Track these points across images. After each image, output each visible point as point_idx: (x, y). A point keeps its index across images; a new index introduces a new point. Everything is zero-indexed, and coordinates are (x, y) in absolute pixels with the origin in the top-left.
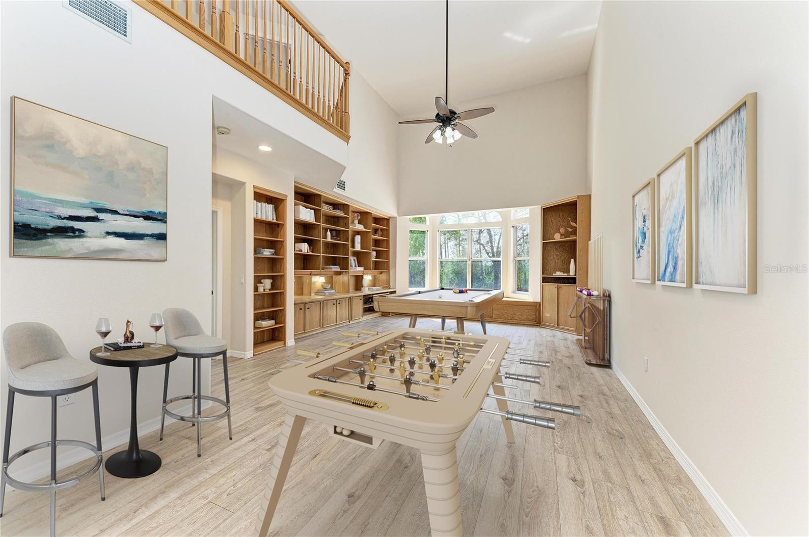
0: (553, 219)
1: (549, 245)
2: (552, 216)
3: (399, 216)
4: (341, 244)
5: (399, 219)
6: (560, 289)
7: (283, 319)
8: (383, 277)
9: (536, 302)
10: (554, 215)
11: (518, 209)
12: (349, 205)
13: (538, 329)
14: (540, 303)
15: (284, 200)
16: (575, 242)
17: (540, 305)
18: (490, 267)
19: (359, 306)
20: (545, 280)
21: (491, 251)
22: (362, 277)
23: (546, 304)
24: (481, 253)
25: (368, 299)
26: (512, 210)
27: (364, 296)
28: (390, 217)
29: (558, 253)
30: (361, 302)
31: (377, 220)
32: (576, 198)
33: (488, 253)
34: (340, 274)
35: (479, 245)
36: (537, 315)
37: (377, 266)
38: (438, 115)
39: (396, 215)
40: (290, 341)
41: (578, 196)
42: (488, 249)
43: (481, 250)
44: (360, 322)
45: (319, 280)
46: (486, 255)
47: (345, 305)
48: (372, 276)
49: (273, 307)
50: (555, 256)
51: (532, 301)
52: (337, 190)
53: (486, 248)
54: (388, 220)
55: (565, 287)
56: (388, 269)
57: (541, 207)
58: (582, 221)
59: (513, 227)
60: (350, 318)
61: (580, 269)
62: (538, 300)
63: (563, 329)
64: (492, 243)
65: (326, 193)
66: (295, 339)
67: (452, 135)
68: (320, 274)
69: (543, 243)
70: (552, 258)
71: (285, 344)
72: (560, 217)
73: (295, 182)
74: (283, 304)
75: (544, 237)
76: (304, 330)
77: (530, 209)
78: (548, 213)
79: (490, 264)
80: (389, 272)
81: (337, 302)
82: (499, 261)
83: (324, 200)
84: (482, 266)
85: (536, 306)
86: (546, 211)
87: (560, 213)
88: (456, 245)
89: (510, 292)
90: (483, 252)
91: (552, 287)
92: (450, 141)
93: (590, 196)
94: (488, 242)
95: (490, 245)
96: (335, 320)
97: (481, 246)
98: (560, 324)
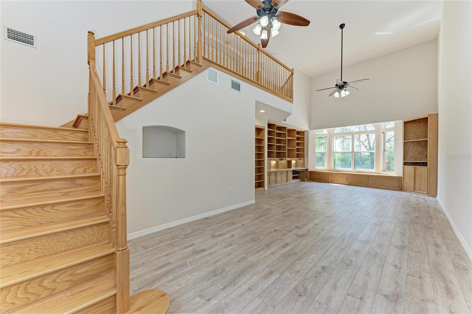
0: (411, 127)
1: (408, 143)
2: (411, 126)
3: (310, 130)
4: (282, 146)
5: (310, 131)
6: (416, 169)
7: (263, 178)
8: (301, 161)
9: (400, 177)
10: (412, 125)
11: (387, 123)
12: (286, 127)
13: (400, 192)
14: (402, 177)
15: (264, 129)
16: (427, 141)
17: (402, 179)
18: (368, 156)
19: (291, 175)
20: (405, 164)
21: (368, 145)
22: (291, 161)
23: (406, 178)
24: (360, 147)
25: (294, 172)
26: (383, 124)
27: (293, 170)
28: (305, 131)
29: (415, 148)
30: (292, 173)
31: (298, 133)
32: (427, 116)
33: (366, 147)
34: (282, 160)
35: (359, 142)
36: (400, 184)
37: (298, 156)
38: (337, 85)
39: (308, 130)
40: (266, 188)
41: (428, 115)
42: (366, 144)
43: (360, 145)
44: (291, 183)
45: (273, 162)
46: (365, 148)
47: (285, 174)
48: (295, 161)
49: (259, 173)
50: (413, 150)
51: (396, 176)
52: (283, 122)
53: (365, 144)
54: (304, 132)
55: (420, 168)
56: (304, 157)
57: (403, 121)
58: (431, 129)
59: (383, 133)
60: (287, 181)
61: (431, 157)
62: (401, 175)
63: (418, 192)
64: (369, 140)
65: (277, 123)
66: (268, 187)
67: (344, 93)
68: (274, 160)
69: (404, 142)
70: (411, 151)
71: (264, 188)
72: (417, 126)
73: (268, 121)
74: (263, 172)
75: (405, 139)
76: (270, 184)
77: (395, 123)
78: (408, 124)
79: (368, 154)
80: (304, 159)
81: (282, 173)
82: (373, 153)
83: (277, 126)
84: (361, 155)
85: (399, 179)
86: (406, 123)
87: (417, 124)
88: (342, 142)
89: (381, 171)
90: (362, 146)
91: (411, 168)
92: (343, 96)
93: (438, 114)
94: (366, 140)
95: (367, 141)
96: (281, 181)
97: (361, 143)
98: (416, 189)
